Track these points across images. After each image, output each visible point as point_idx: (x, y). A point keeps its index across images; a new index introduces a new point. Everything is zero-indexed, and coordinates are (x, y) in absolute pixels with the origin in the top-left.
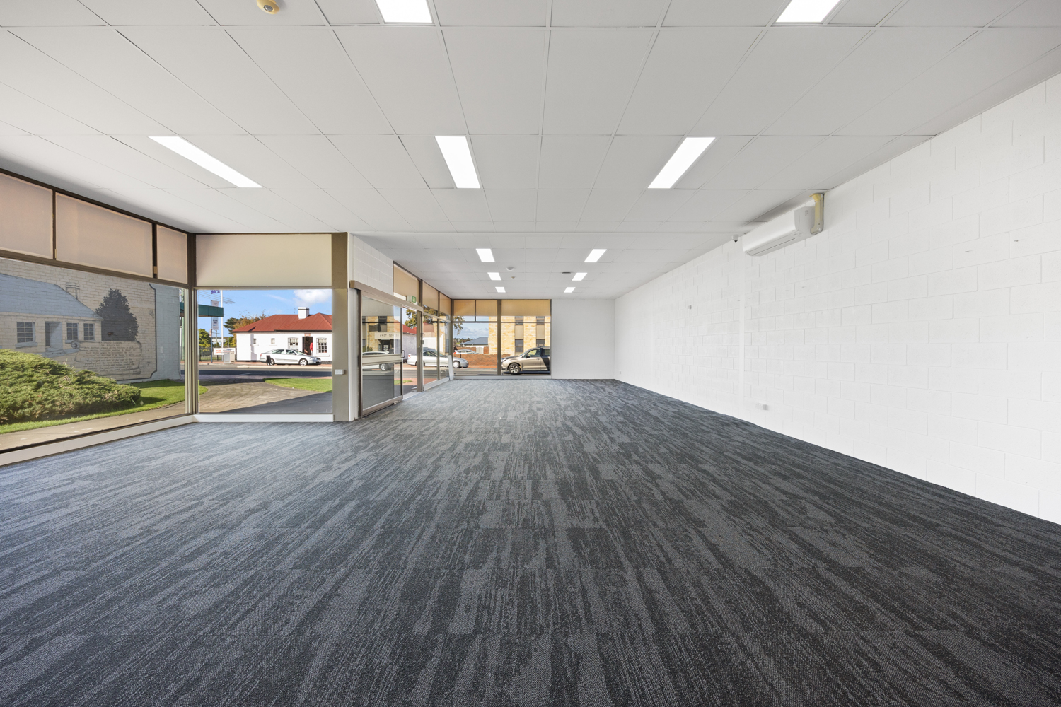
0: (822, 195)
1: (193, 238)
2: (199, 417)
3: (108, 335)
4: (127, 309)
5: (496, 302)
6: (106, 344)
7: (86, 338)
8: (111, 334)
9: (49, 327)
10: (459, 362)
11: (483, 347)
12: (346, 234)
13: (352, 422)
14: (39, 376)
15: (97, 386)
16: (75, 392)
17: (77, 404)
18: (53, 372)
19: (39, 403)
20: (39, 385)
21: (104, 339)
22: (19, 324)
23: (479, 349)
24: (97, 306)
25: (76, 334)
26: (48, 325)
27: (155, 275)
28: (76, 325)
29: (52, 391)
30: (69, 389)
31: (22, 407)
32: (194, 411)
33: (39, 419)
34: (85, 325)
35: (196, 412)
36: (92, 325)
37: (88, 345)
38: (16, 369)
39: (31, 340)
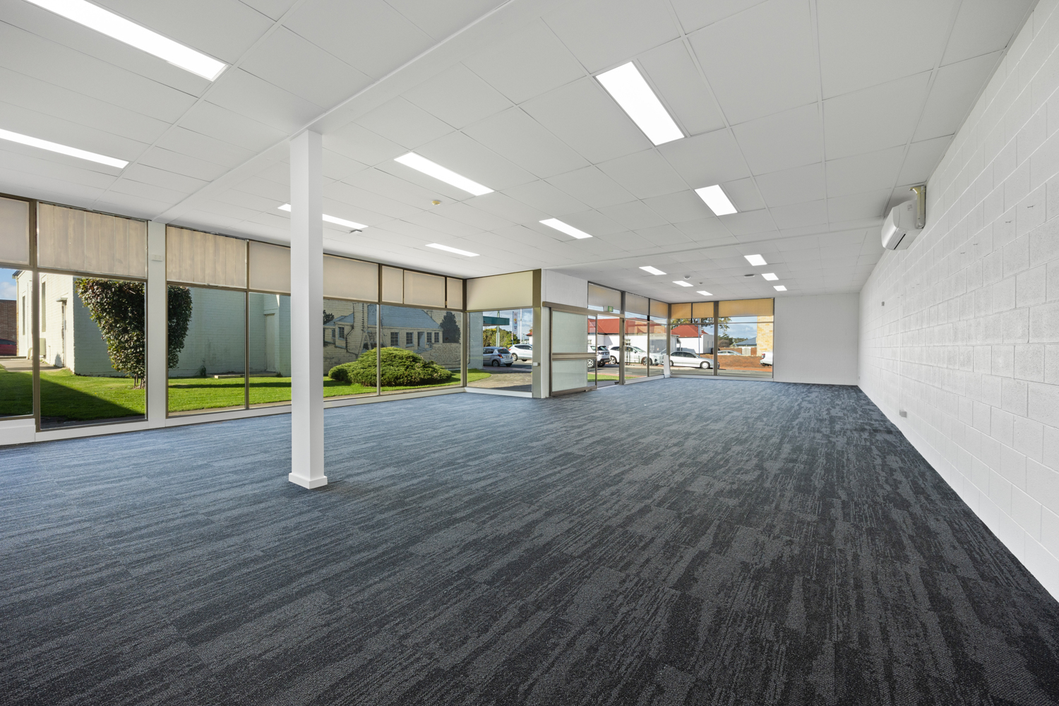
0: (923, 187)
1: (465, 281)
2: (467, 389)
3: (446, 340)
4: (455, 322)
5: (712, 304)
6: (445, 345)
7: (435, 342)
8: (447, 339)
9: (420, 334)
10: (709, 363)
11: (750, 348)
12: (540, 270)
13: (544, 399)
14: (408, 363)
15: (431, 369)
16: (421, 372)
17: (421, 378)
18: (413, 361)
19: (406, 377)
20: (407, 368)
21: (443, 342)
22: (407, 334)
23: (746, 349)
24: (441, 321)
25: (431, 339)
26: (419, 333)
27: (446, 306)
28: (431, 333)
29: (412, 371)
30: (419, 370)
31: (400, 378)
32: (465, 385)
33: (406, 385)
34: (435, 333)
35: (466, 386)
36: (438, 333)
37: (436, 346)
38: (400, 358)
39: (412, 343)
